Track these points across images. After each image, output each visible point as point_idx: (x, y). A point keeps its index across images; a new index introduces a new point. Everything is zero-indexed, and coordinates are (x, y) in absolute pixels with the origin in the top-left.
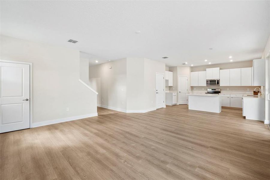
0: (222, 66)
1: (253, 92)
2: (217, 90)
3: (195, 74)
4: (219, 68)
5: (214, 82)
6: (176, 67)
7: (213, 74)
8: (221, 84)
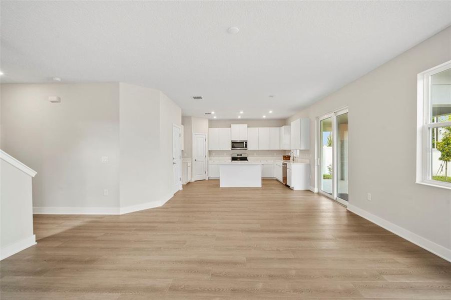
0: (250, 122)
1: (282, 157)
2: (243, 156)
3: (216, 130)
4: (246, 125)
5: (241, 144)
6: (191, 117)
7: (239, 132)
8: (249, 148)
